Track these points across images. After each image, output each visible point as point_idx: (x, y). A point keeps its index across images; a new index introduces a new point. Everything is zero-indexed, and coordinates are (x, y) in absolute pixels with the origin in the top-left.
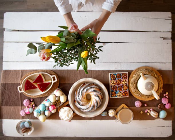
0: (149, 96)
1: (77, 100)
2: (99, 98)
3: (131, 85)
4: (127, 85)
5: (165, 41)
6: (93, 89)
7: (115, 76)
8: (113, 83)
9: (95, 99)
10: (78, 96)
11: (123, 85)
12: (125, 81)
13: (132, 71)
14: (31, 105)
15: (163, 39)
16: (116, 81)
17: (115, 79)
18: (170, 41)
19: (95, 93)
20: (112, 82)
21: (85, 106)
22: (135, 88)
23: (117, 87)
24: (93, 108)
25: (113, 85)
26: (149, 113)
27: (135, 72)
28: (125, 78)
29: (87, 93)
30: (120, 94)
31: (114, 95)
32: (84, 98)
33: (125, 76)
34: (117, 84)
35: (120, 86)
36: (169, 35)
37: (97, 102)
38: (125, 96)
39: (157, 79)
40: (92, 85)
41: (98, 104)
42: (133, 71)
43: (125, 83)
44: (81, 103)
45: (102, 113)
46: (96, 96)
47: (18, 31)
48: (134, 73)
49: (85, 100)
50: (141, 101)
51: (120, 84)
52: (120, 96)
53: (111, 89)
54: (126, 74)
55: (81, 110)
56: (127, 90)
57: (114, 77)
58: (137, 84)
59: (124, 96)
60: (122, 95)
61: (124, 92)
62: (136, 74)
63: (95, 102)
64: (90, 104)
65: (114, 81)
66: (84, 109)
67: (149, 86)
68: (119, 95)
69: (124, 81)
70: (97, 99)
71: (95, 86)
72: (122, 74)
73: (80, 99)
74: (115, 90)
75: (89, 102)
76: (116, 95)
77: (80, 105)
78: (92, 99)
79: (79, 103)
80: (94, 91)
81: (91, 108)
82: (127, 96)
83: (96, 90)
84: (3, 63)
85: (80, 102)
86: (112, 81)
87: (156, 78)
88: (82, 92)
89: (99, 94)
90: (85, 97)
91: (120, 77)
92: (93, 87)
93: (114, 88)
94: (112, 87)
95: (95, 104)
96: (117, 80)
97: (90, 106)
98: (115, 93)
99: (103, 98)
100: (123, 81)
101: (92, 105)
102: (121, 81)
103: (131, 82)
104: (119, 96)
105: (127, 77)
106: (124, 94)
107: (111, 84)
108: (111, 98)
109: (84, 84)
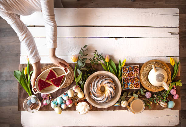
0: (159, 87)
1: (92, 92)
3: (142, 77)
4: (138, 77)
5: (173, 36)
6: (107, 81)
7: (128, 69)
8: (126, 76)
9: (109, 90)
10: (94, 89)
11: (135, 78)
12: (137, 73)
14: (48, 97)
15: (171, 34)
17: (128, 72)
18: (178, 36)
19: (109, 85)
21: (100, 98)
22: (146, 80)
23: (129, 80)
24: (108, 99)
25: (125, 77)
26: (158, 103)
28: (136, 70)
29: (102, 85)
30: (132, 86)
31: (127, 87)
32: (99, 90)
34: (129, 77)
35: (132, 78)
36: (177, 30)
37: (111, 93)
38: (137, 87)
39: (166, 72)
40: (105, 77)
41: (112, 95)
42: (144, 64)
43: (137, 76)
44: (97, 95)
45: (115, 104)
46: (110, 87)
47: (34, 26)
48: (145, 66)
49: (100, 92)
50: (151, 92)
51: (132, 76)
52: (132, 88)
53: (123, 81)
54: (138, 67)
55: (96, 101)
56: (138, 82)
57: (126, 70)
58: (147, 76)
59: (135, 88)
60: (133, 87)
61: (136, 84)
62: (147, 67)
63: (109, 93)
64: (105, 95)
65: (127, 74)
66: (99, 100)
67: (160, 78)
68: (131, 86)
69: (136, 73)
70: (112, 90)
71: (109, 78)
72: (134, 67)
73: (96, 91)
74: (127, 82)
75: (103, 94)
76: (129, 86)
77: (95, 97)
78: (106, 91)
79: (94, 95)
80: (109, 83)
81: (106, 99)
82: (138, 87)
83: (110, 81)
85: (95, 93)
86: (124, 73)
87: (165, 70)
88: (97, 84)
89: (113, 85)
90: (100, 89)
91: (132, 70)
92: (108, 79)
93: (126, 80)
94: (125, 79)
95: (110, 95)
96: (129, 72)
97: (105, 97)
98: (128, 85)
99: (116, 89)
100: (135, 74)
101: (107, 96)
102: (132, 73)
103: (142, 75)
104: (131, 88)
105: (138, 69)
106: (135, 86)
107: (124, 76)
108: (123, 89)
109: (97, 76)
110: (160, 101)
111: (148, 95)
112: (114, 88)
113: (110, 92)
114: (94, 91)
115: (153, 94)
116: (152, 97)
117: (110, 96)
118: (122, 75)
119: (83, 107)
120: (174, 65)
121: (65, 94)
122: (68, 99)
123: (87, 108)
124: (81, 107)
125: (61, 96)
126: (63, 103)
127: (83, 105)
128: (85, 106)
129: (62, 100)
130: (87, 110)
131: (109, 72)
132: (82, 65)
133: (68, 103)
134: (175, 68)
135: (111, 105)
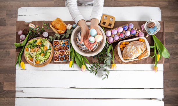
2: (79, 39)
4: (55, 51)
7: (65, 58)
11: (58, 50)
12: (56, 54)
13: (50, 63)
15: (23, 91)
16: (64, 54)
17: (65, 56)
18: (17, 89)
20: (67, 53)
23: (63, 49)
26: (36, 27)
28: (56, 57)
30: (60, 43)
31: (66, 42)
34: (63, 51)
35: (61, 50)
36: (17, 94)
38: (56, 42)
40: (85, 50)
43: (56, 52)
45: (76, 27)
47: (151, 99)
51: (60, 52)
53: (68, 47)
54: (55, 60)
56: (55, 47)
59: (58, 41)
61: (57, 45)
68: (62, 42)
69: (57, 54)
72: (59, 60)
74: (65, 47)
76: (64, 42)
80: (83, 45)
84: (163, 70)
86: (68, 54)
91: (61, 58)
94: (67, 49)
98: (65, 44)
99: (76, 39)
102: (60, 54)
104: (62, 41)
106: (58, 43)
107: (68, 52)
108: (69, 40)
109: (93, 51)
111: (46, 34)
116: (42, 33)
120: (21, 62)
131: (82, 55)
132: (107, 62)
134: (20, 59)
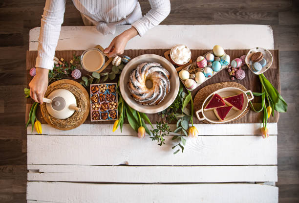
0: (59, 88)
1: (167, 81)
2: (133, 84)
3: (86, 104)
4: (93, 103)
5: (37, 168)
6: (144, 97)
7: (109, 115)
8: (112, 105)
9: (140, 83)
10: (165, 85)
11: (98, 102)
12: (94, 109)
13: (84, 123)
14: (233, 71)
15: (40, 171)
16: (108, 108)
17: (109, 111)
18: (29, 167)
19: (140, 91)
20: (114, 107)
21: (154, 71)
22: (80, 99)
23: (107, 99)
24: (142, 69)
25: (113, 103)
26: (61, 61)
27: (80, 122)
28: (95, 113)
29: (152, 91)
30: (102, 89)
31: (111, 87)
32: (156, 82)
33: (95, 117)
34: (107, 103)
35: (103, 101)
36: (30, 176)
37: (137, 78)
38: (95, 87)
39: (48, 112)
40: (145, 103)
41: (135, 76)
43: (95, 105)
44: (160, 76)
45: (128, 61)
46: (139, 88)
49: (155, 80)
50: (73, 79)
51: (102, 104)
52: (102, 86)
53: (116, 97)
54: (93, 119)
55: (159, 65)
56: (93, 96)
57: (111, 115)
59: (97, 86)
60: (100, 87)
61: (96, 92)
62: (79, 119)
63: (140, 79)
64: (146, 75)
65: (111, 108)
66: (156, 66)
67: (59, 104)
68: (104, 88)
69: (96, 109)
70: (136, 83)
71: (141, 101)
72: (99, 119)
73: (161, 82)
74: (111, 95)
75: (149, 76)
76: (108, 88)
77: (162, 73)
78: (144, 81)
79: (163, 75)
80: (141, 95)
81: (145, 69)
82: (93, 86)
83: (138, 97)
85: (162, 78)
86: (114, 109)
87: (50, 115)
88: (160, 93)
89: (134, 91)
90: (154, 85)
91: (103, 114)
92: (143, 100)
93: (111, 97)
94: (114, 99)
95: (139, 75)
96: (107, 111)
97: (146, 71)
98: (109, 90)
99: (128, 84)
100: (98, 108)
101: (143, 73)
102: (101, 109)
103: (86, 107)
104: (104, 86)
105: (93, 115)
106: (97, 89)
107: (115, 104)
108: (116, 83)
109: (158, 104)
110: (59, 64)
111: (77, 74)
112: (132, 86)
113: (138, 80)
114: (164, 82)
115: (70, 76)
116: (70, 71)
117: (138, 73)
118: (117, 106)
119: (180, 56)
120: (35, 121)
121: (209, 76)
122: (204, 68)
123: (175, 55)
124: (183, 56)
125: (215, 73)
126: (212, 62)
127: (181, 59)
128: (178, 58)
129: (213, 67)
130: (175, 51)
131: (140, 111)
132: (182, 123)
133: (205, 63)
134: (34, 117)
135: (136, 60)
